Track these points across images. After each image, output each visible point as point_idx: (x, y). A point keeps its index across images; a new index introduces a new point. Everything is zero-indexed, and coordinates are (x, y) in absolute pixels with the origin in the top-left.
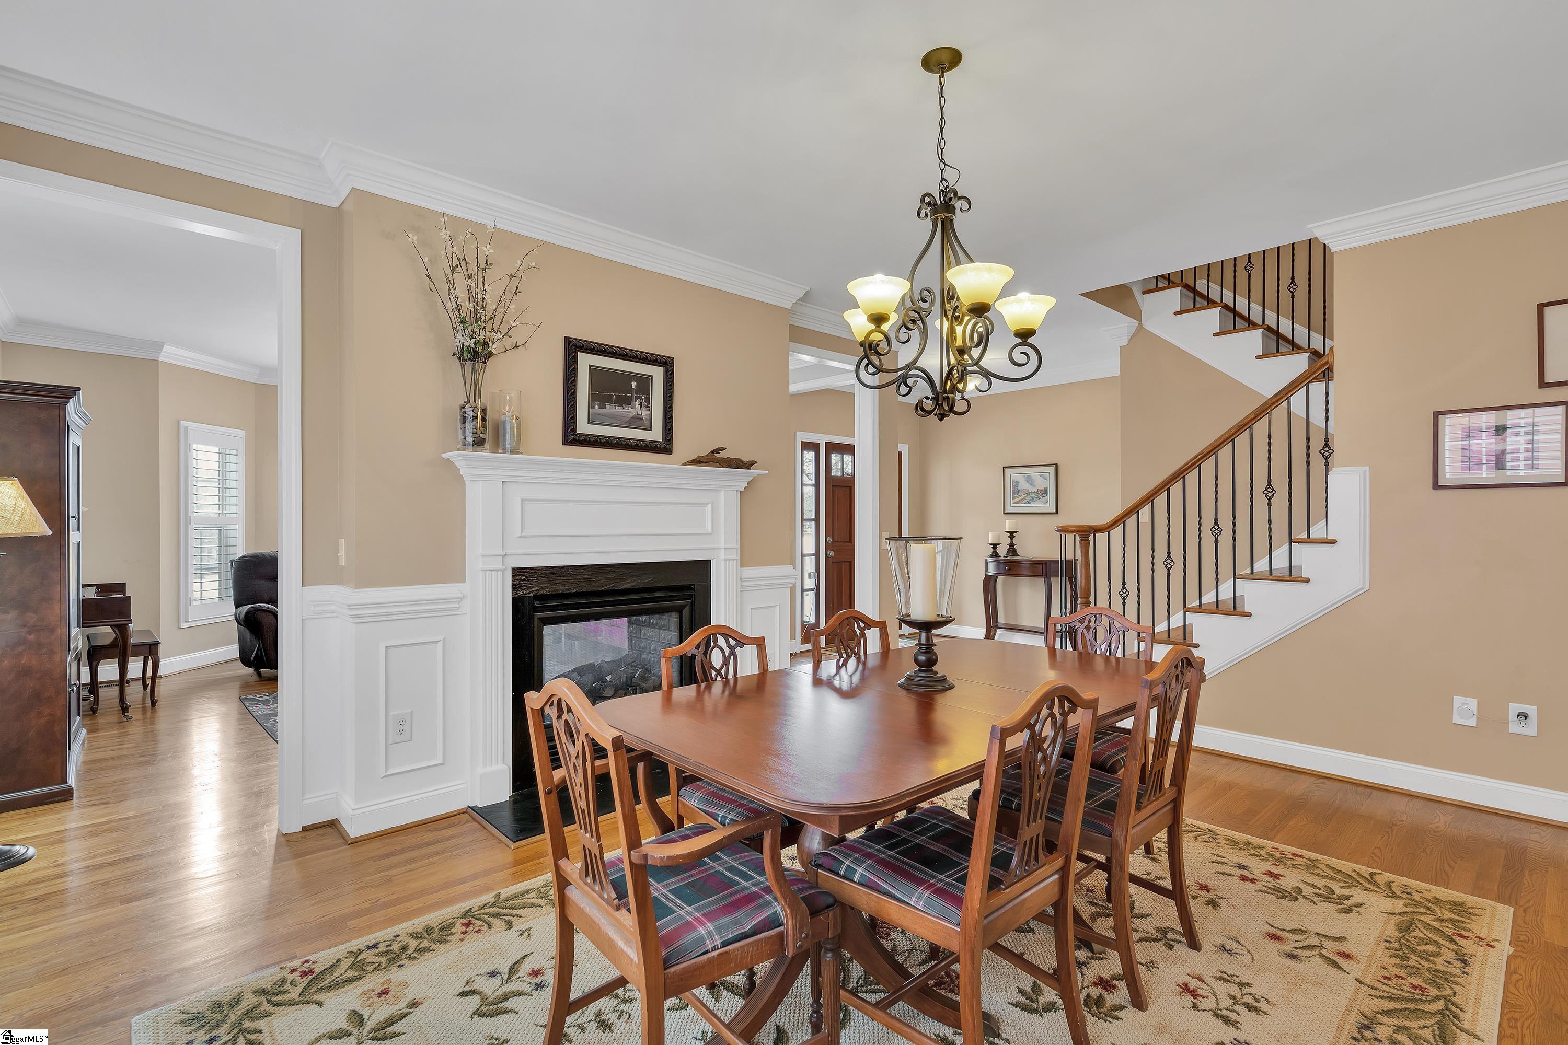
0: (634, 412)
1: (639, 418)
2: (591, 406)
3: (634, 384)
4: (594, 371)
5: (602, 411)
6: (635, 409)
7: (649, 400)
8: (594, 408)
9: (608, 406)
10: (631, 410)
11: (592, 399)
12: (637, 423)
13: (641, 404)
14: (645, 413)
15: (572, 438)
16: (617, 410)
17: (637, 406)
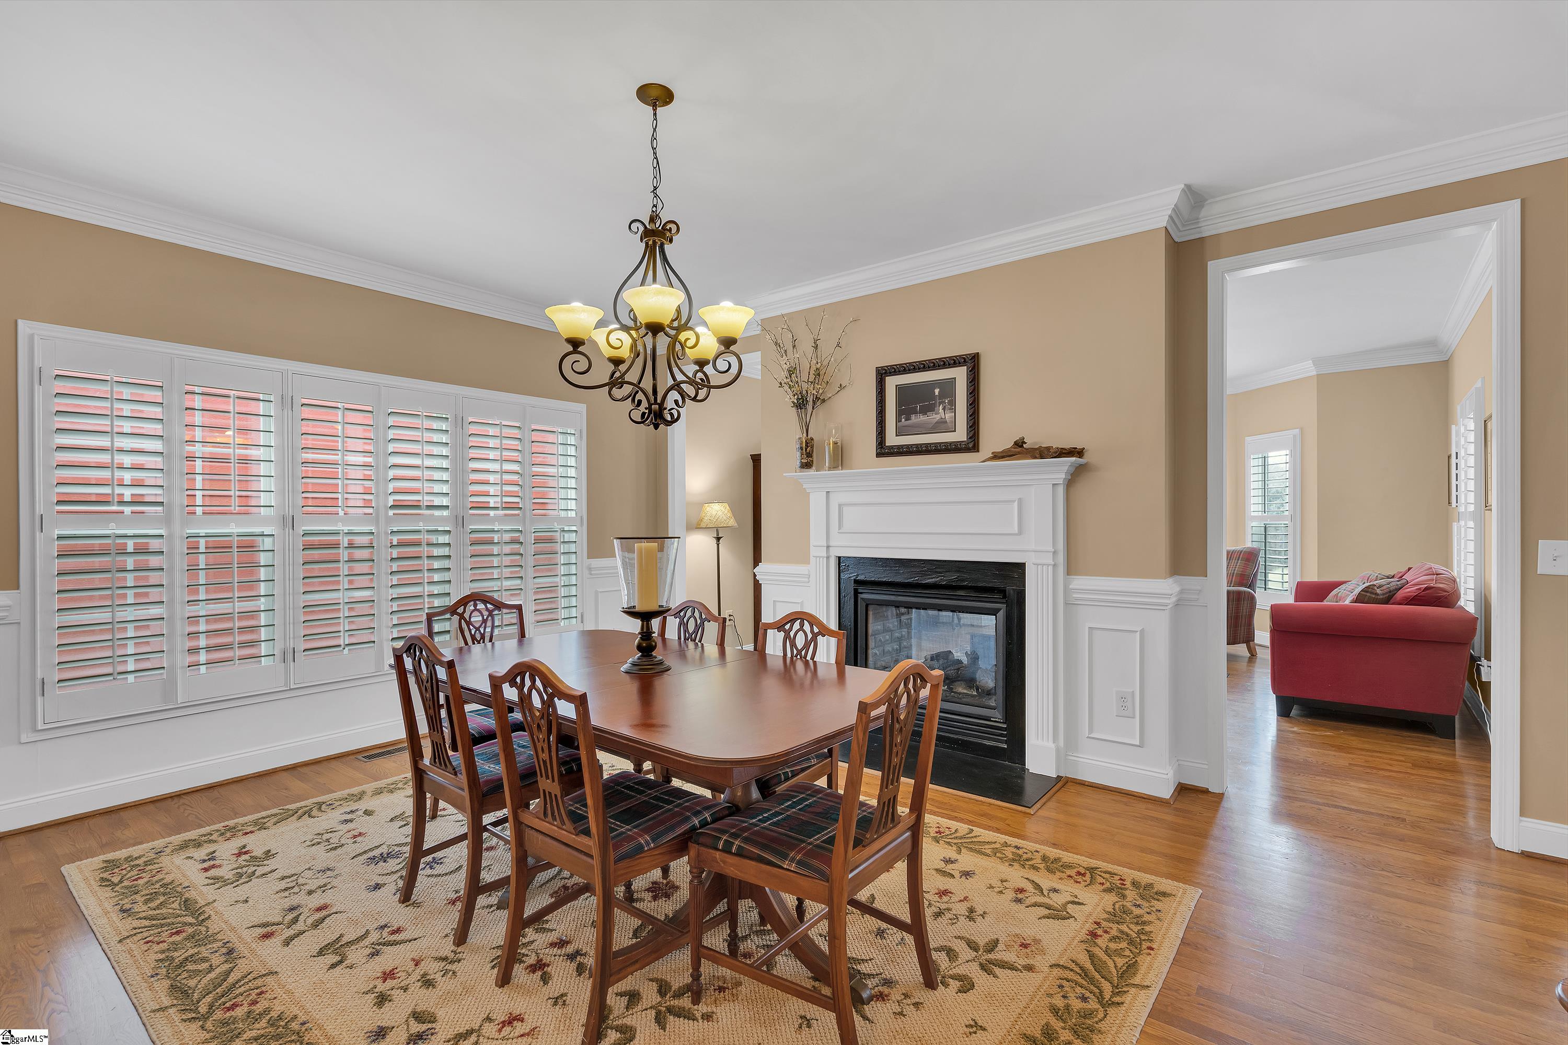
0: (937, 417)
1: (943, 422)
2: (898, 420)
3: (937, 391)
4: (900, 389)
5: (908, 422)
6: (940, 414)
7: (953, 403)
8: (901, 421)
9: (913, 416)
10: (935, 416)
11: (900, 414)
12: (941, 427)
13: (944, 409)
14: (949, 416)
15: (883, 451)
16: (922, 418)
17: (941, 410)
